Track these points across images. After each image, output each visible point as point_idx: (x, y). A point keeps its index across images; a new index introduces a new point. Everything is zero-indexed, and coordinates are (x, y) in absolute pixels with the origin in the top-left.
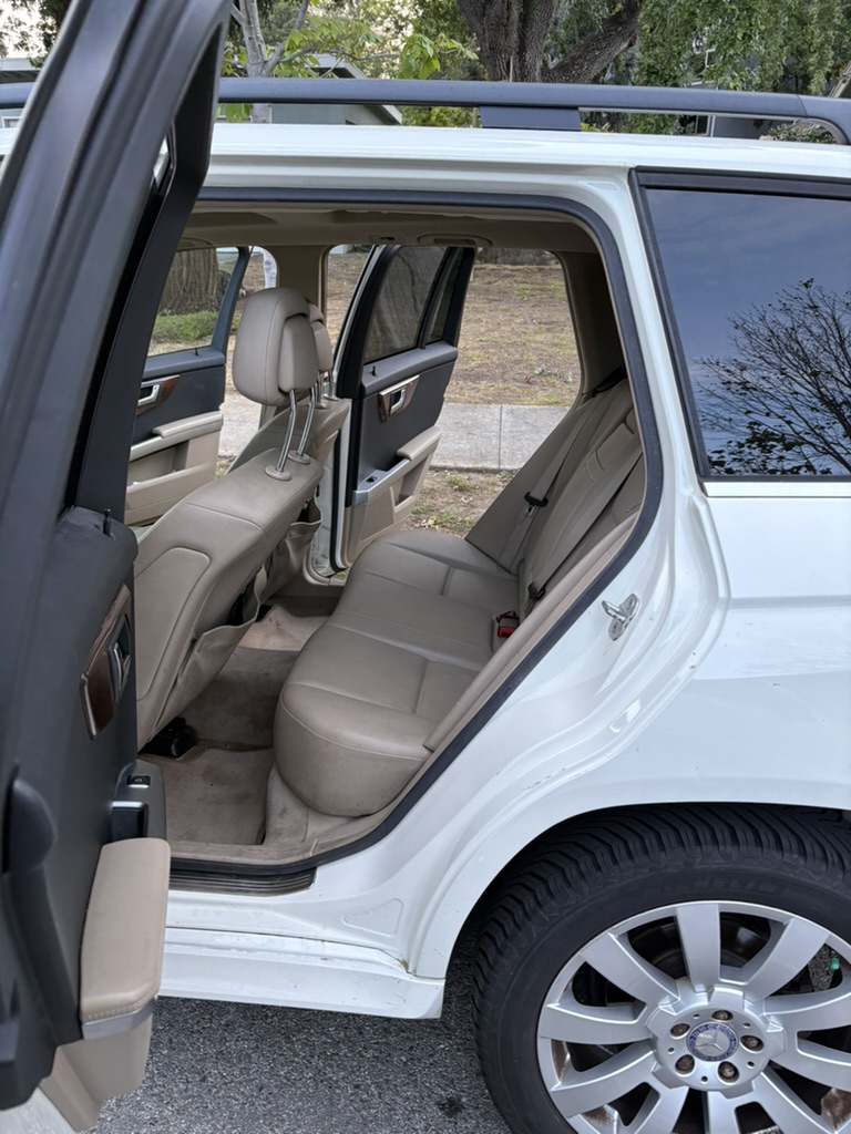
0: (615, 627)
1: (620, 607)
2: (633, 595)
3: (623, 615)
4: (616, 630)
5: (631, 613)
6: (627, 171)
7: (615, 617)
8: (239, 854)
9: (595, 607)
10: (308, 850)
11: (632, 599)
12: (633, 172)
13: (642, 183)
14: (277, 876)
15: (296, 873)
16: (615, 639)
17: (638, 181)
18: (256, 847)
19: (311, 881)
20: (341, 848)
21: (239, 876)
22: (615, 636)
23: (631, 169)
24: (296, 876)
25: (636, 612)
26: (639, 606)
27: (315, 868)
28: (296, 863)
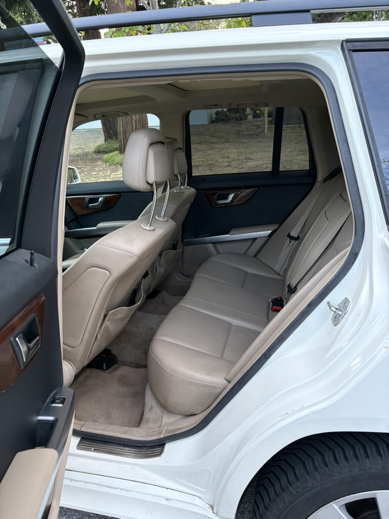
0: (336, 318)
1: (339, 305)
2: (346, 298)
3: (340, 311)
4: (336, 319)
5: (345, 310)
6: (341, 42)
7: (335, 312)
8: (125, 433)
9: (323, 305)
10: (161, 433)
11: (346, 301)
12: (344, 43)
13: (350, 49)
14: (145, 447)
15: (155, 446)
16: (336, 325)
17: (348, 48)
18: (134, 429)
19: (162, 452)
20: (178, 434)
21: (125, 446)
22: (335, 323)
23: (343, 41)
24: (154, 448)
25: (349, 309)
26: (351, 305)
27: (165, 444)
28: (154, 440)
